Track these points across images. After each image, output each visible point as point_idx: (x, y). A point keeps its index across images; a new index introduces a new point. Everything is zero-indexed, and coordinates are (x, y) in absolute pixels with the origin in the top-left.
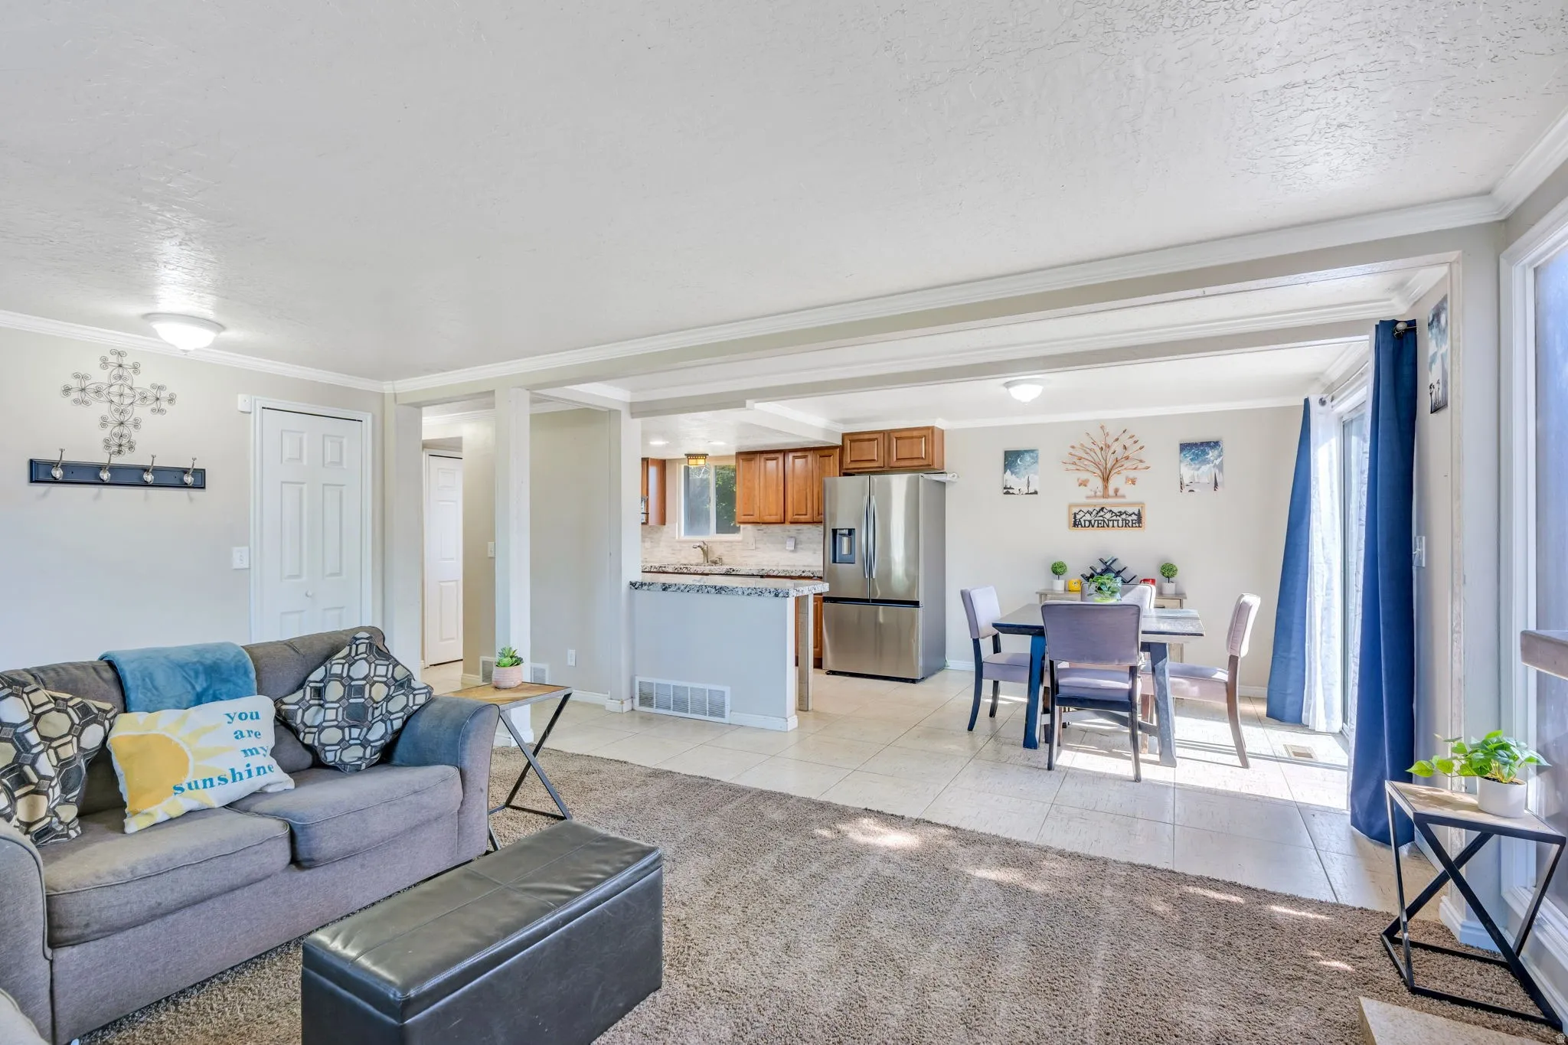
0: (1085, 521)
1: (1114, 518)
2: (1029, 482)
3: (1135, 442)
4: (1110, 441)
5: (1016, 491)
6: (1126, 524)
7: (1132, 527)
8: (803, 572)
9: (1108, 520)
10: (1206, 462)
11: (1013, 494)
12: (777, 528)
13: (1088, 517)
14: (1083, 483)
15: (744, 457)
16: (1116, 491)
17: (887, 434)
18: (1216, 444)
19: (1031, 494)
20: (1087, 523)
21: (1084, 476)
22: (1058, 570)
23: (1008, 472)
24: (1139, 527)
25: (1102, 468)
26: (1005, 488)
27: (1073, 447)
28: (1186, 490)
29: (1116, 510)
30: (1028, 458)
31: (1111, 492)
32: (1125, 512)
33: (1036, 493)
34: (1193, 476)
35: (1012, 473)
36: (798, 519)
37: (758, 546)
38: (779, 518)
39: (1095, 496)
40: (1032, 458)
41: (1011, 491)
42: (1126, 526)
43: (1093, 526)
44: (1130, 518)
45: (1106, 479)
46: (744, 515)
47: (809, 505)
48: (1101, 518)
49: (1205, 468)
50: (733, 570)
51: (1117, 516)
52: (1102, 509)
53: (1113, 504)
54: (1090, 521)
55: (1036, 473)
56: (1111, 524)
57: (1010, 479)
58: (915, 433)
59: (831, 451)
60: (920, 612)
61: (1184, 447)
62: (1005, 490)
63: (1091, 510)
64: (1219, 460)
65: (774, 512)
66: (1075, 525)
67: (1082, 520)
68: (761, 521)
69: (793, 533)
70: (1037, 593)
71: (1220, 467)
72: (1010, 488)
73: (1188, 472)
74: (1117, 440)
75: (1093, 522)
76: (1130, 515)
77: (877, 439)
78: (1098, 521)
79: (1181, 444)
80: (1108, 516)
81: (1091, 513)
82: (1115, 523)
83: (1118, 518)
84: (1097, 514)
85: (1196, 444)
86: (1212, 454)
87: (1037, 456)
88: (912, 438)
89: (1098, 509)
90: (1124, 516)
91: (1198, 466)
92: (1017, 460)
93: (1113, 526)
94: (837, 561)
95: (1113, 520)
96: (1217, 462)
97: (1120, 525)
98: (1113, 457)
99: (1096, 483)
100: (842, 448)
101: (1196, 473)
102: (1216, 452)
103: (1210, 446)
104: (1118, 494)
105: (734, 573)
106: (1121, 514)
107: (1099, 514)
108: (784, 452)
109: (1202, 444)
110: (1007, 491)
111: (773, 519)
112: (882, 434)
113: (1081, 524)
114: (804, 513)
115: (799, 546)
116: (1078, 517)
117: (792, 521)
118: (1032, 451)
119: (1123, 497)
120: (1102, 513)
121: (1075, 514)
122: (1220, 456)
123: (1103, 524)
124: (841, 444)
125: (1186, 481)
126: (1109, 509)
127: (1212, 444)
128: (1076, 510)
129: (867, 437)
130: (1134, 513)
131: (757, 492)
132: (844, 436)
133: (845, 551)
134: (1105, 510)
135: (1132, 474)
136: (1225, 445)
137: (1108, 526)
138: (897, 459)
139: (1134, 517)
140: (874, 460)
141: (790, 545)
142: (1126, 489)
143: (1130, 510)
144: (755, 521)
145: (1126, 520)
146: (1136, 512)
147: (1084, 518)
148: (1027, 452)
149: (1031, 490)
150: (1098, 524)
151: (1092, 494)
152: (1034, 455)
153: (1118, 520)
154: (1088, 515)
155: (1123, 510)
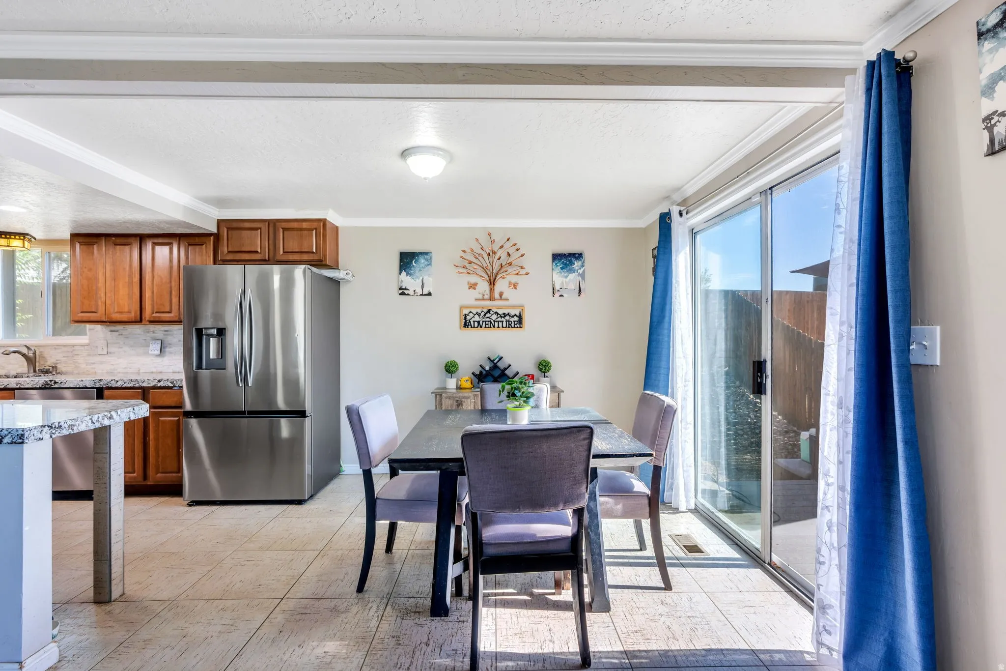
0: (474, 322)
1: (499, 319)
2: (423, 284)
3: (518, 250)
4: (495, 248)
5: (411, 292)
6: (509, 324)
7: (514, 327)
8: (159, 381)
9: (494, 321)
10: (572, 271)
11: (408, 294)
12: (137, 329)
13: (477, 318)
14: (473, 286)
15: (81, 239)
16: (501, 294)
17: (273, 224)
18: (579, 256)
19: (425, 295)
20: (476, 324)
21: (473, 279)
22: (450, 369)
23: (404, 273)
24: (520, 327)
25: (489, 273)
26: (400, 289)
27: (464, 251)
28: (557, 294)
29: (501, 312)
30: (422, 260)
31: (497, 296)
32: (508, 314)
33: (430, 294)
34: (563, 282)
35: (408, 274)
36: (159, 317)
37: (111, 349)
38: (134, 314)
39: (483, 299)
40: (427, 260)
41: (406, 292)
42: (509, 327)
43: (481, 327)
44: (512, 320)
45: (492, 283)
46: (82, 312)
47: (175, 300)
48: (488, 319)
49: (572, 276)
50: (55, 383)
51: (501, 317)
52: (489, 311)
53: (499, 306)
54: (479, 322)
55: (429, 275)
56: (496, 324)
57: (406, 280)
58: (305, 225)
59: (203, 239)
60: (308, 421)
61: (556, 257)
62: (401, 291)
63: (479, 311)
64: (582, 269)
65: (126, 309)
66: (466, 324)
67: (472, 321)
68: (109, 320)
69: (160, 335)
70: (432, 393)
71: (582, 276)
72: (406, 289)
73: (560, 279)
74: (502, 247)
75: (481, 323)
76: (513, 317)
77: (260, 228)
78: (486, 322)
79: (553, 254)
80: (494, 317)
81: (479, 315)
82: (500, 324)
83: (503, 319)
84: (485, 315)
85: (565, 255)
86: (577, 264)
87: (431, 258)
88: (301, 229)
89: (485, 311)
90: (507, 318)
91: (566, 274)
92: (412, 262)
93: (498, 327)
94: (204, 367)
95: (498, 322)
96: (581, 271)
97: (504, 325)
98: (499, 262)
99: (484, 286)
100: (217, 237)
101: (565, 279)
102: (580, 263)
103: (575, 257)
104: (503, 297)
105: (56, 386)
106: (505, 315)
107: (487, 316)
108: (142, 238)
109: (570, 255)
110: (403, 292)
111: (124, 317)
112: (266, 224)
113: (471, 325)
114: (168, 310)
115: (167, 349)
116: (468, 318)
117: (152, 319)
118: (427, 254)
119: (507, 300)
120: (488, 315)
121: (466, 315)
122: (583, 266)
123: (490, 325)
124: (215, 230)
125: (557, 287)
126: (495, 311)
127: (577, 255)
128: (466, 311)
129: (247, 225)
130: (515, 315)
131: (101, 284)
132: (220, 222)
133: (213, 355)
134: (491, 312)
135: (514, 279)
136: (586, 256)
137: (494, 327)
138: (284, 252)
139: (516, 319)
140: (258, 252)
141: (155, 348)
142: (509, 293)
143: (513, 312)
144: (98, 319)
145: (509, 321)
146: (518, 314)
147: (473, 319)
148: (421, 254)
149: (426, 292)
150: (486, 324)
151: (480, 296)
152: (428, 257)
153: (503, 321)
154: (476, 316)
155: (506, 312)
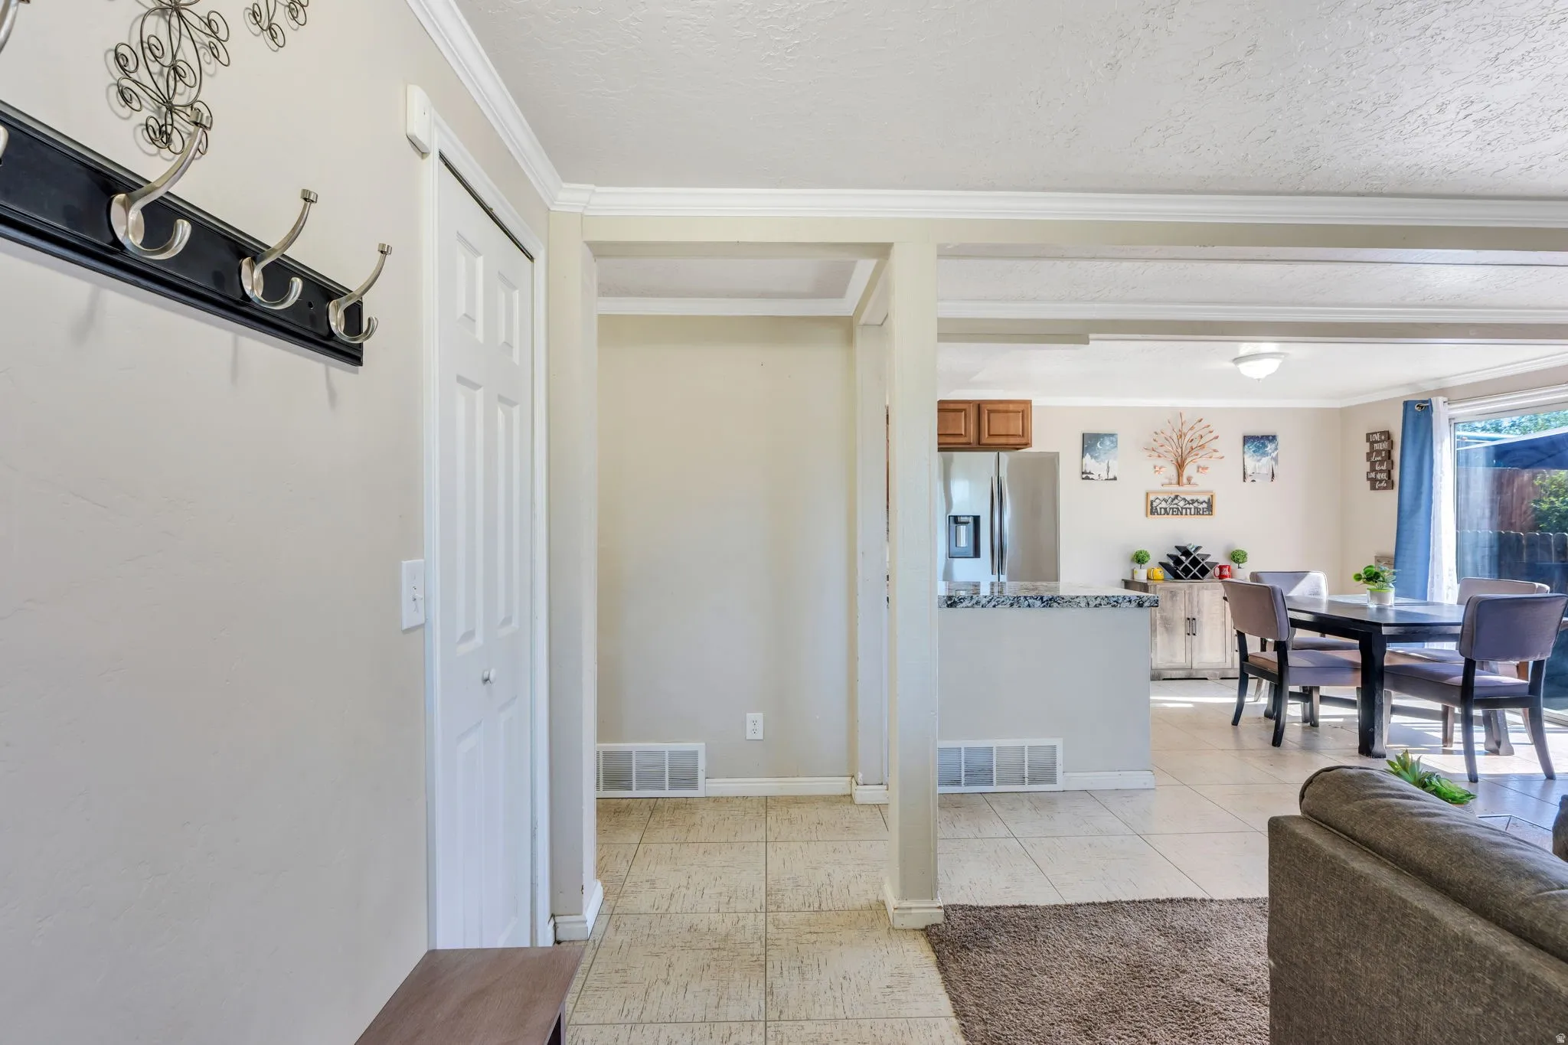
0: (1161, 508)
1: (1187, 506)
2: (1108, 467)
3: (1211, 432)
4: (1185, 430)
5: (1095, 477)
6: (1198, 512)
7: (1203, 514)
9: (1182, 508)
10: (1265, 454)
11: (1092, 479)
13: (1164, 505)
14: (1158, 470)
16: (1189, 479)
17: (976, 405)
18: (1272, 438)
19: (1110, 479)
20: (1163, 511)
21: (1160, 462)
22: (1140, 559)
23: (1088, 456)
24: (1209, 514)
25: (1178, 456)
26: (1084, 472)
27: (1155, 433)
28: (1249, 479)
29: (1189, 498)
30: (1107, 442)
31: (1185, 480)
32: (1197, 501)
33: (1115, 479)
34: (1255, 467)
35: (1092, 456)
39: (1171, 484)
40: (1112, 442)
41: (1091, 476)
43: (1168, 514)
44: (1201, 506)
45: (1180, 466)
48: (1175, 506)
49: (1265, 460)
51: (1189, 503)
52: (1177, 497)
53: (1187, 492)
54: (1165, 509)
55: (1115, 458)
56: (1184, 511)
57: (1089, 462)
58: (1011, 407)
61: (1247, 439)
62: (1084, 476)
63: (1166, 497)
64: (1276, 453)
66: (1152, 512)
67: (1158, 508)
71: (1276, 459)
72: (1090, 473)
73: (1251, 463)
74: (1193, 428)
75: (1168, 509)
76: (1202, 503)
77: (965, 410)
78: (1173, 508)
79: (1244, 437)
80: (1182, 504)
81: (1166, 501)
82: (1188, 510)
83: (1191, 506)
84: (1172, 501)
85: (1258, 437)
86: (1270, 447)
87: (1117, 441)
88: (1007, 411)
89: (1173, 496)
90: (1196, 504)
91: (1259, 458)
92: (1095, 444)
93: (1186, 514)
94: (954, 555)
95: (1186, 509)
96: (1274, 455)
97: (1193, 513)
98: (1190, 444)
99: (1171, 470)
101: (1257, 464)
102: (1273, 446)
103: (1269, 440)
104: (1192, 482)
106: (1193, 502)
107: (1174, 502)
109: (1262, 437)
110: (1086, 476)
112: (971, 405)
113: (1157, 512)
116: (1155, 504)
118: (1112, 435)
119: (1196, 485)
120: (1176, 501)
121: (1152, 502)
122: (1276, 449)
123: (1178, 512)
125: (1249, 472)
126: (1182, 496)
127: (1271, 438)
128: (1152, 498)
129: (953, 406)
130: (1204, 501)
133: (963, 543)
134: (1179, 498)
135: (1202, 462)
136: (1279, 439)
137: (1182, 514)
138: (987, 435)
139: (1205, 505)
140: (963, 435)
142: (1197, 478)
143: (1202, 498)
145: (1197, 508)
146: (1207, 501)
147: (1160, 506)
148: (1106, 435)
149: (1111, 476)
150: (1173, 511)
151: (1167, 481)
152: (1114, 439)
153: (1190, 509)
154: (1163, 503)
155: (1195, 498)
